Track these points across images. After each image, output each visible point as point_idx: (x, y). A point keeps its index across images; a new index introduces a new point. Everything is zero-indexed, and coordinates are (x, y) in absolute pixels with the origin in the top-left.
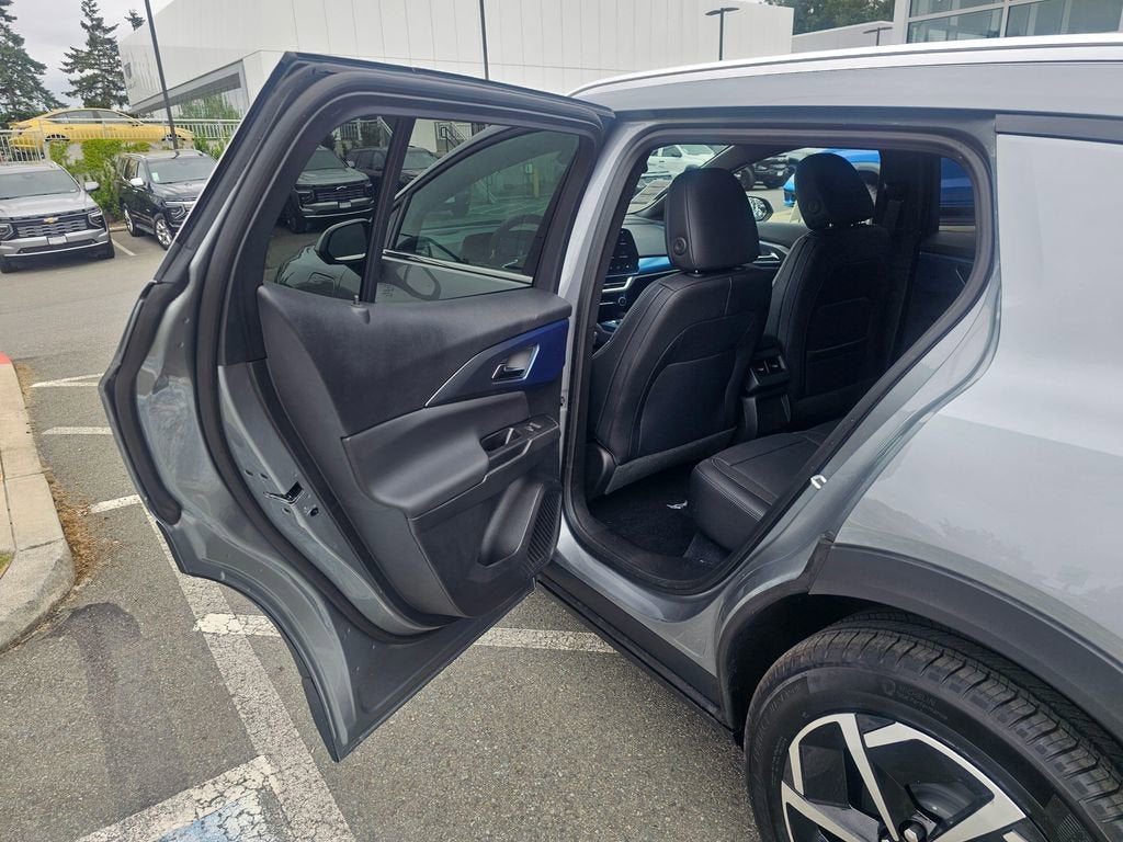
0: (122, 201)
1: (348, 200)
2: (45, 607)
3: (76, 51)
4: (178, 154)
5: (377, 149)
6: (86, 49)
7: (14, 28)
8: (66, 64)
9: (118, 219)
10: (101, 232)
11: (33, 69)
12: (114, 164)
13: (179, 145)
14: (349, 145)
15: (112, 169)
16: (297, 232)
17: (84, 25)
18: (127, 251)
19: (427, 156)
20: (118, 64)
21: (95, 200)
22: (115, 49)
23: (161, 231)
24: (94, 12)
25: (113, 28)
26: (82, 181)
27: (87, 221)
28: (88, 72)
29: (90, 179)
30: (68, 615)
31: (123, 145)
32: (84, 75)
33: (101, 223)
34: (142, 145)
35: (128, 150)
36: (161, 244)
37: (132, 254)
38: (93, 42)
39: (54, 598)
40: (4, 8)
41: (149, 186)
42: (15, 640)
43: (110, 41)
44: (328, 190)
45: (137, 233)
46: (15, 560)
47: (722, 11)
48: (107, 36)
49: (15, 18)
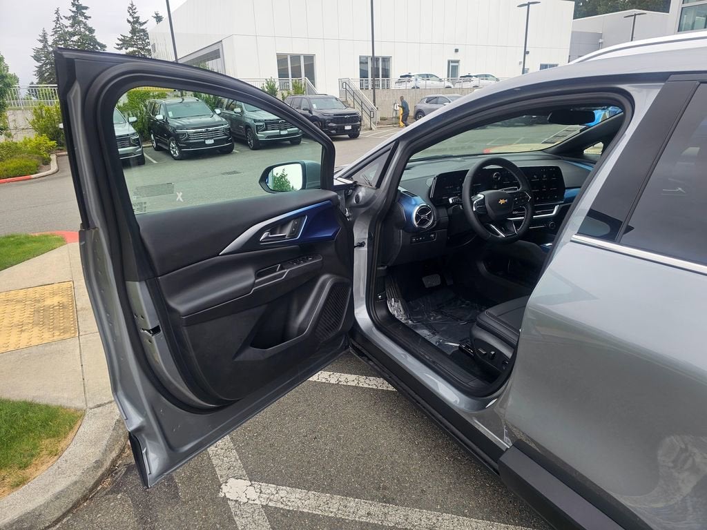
0: (150, 129)
1: (286, 129)
2: (107, 464)
3: (124, 37)
4: (183, 100)
5: (304, 96)
6: (130, 35)
7: (90, 23)
8: (118, 45)
9: (147, 139)
10: (138, 149)
11: (99, 48)
12: (146, 106)
13: (184, 94)
14: (285, 94)
15: (144, 109)
16: (255, 148)
17: (129, 21)
18: (152, 160)
19: (334, 100)
20: (148, 44)
21: (134, 128)
22: (146, 35)
23: (173, 148)
24: (135, 13)
25: (145, 23)
26: (127, 116)
27: (130, 142)
28: (130, 49)
29: (131, 115)
30: (124, 470)
31: (151, 94)
32: (128, 51)
33: (137, 143)
34: (162, 94)
35: (154, 97)
36: (172, 155)
37: (155, 162)
38: (133, 31)
39: (114, 455)
40: (84, 11)
41: (166, 120)
42: (85, 496)
43: (143, 31)
44: (273, 123)
45: (158, 149)
46: (86, 418)
47: (528, 4)
48: (141, 28)
49: (90, 17)
